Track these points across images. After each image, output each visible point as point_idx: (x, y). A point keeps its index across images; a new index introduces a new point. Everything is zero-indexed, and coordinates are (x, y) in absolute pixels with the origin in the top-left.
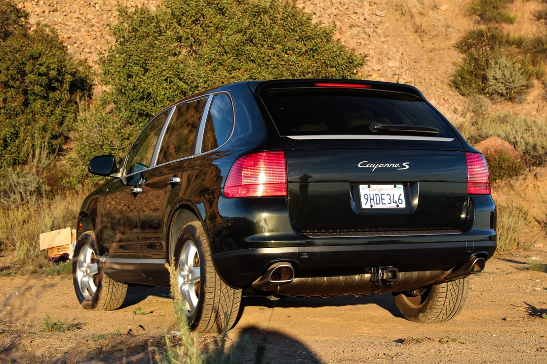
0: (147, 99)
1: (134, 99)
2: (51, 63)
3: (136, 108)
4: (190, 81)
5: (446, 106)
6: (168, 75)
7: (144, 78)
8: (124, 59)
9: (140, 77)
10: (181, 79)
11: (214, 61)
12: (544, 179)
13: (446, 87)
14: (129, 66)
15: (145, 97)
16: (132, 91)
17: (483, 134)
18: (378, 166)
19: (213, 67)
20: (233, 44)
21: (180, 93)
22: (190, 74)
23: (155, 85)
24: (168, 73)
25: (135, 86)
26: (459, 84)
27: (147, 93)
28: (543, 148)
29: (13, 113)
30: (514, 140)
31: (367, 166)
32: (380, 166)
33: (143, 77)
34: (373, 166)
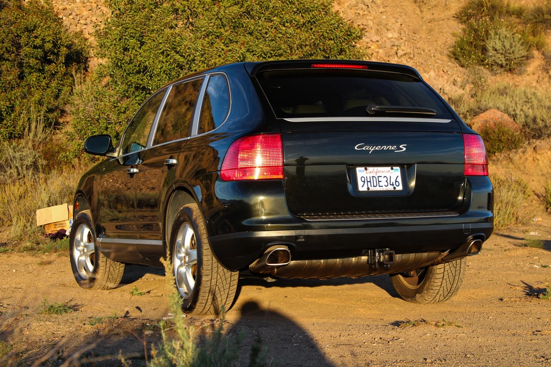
0: (143, 72)
1: (130, 73)
2: (46, 36)
3: (132, 82)
4: (187, 54)
5: (446, 77)
6: (164, 49)
7: (141, 52)
8: (120, 32)
9: (136, 50)
10: (177, 53)
11: (211, 34)
12: (544, 152)
13: (445, 58)
14: (126, 39)
15: (142, 70)
16: (129, 64)
17: (483, 107)
18: (375, 148)
19: (211, 40)
20: (230, 17)
21: (177, 67)
22: (187, 48)
23: (151, 59)
24: (164, 46)
25: (131, 59)
26: (459, 55)
27: (144, 66)
28: (543, 120)
29: (8, 86)
30: (513, 113)
31: (364, 149)
32: (377, 149)
33: (139, 50)
34: (370, 149)
